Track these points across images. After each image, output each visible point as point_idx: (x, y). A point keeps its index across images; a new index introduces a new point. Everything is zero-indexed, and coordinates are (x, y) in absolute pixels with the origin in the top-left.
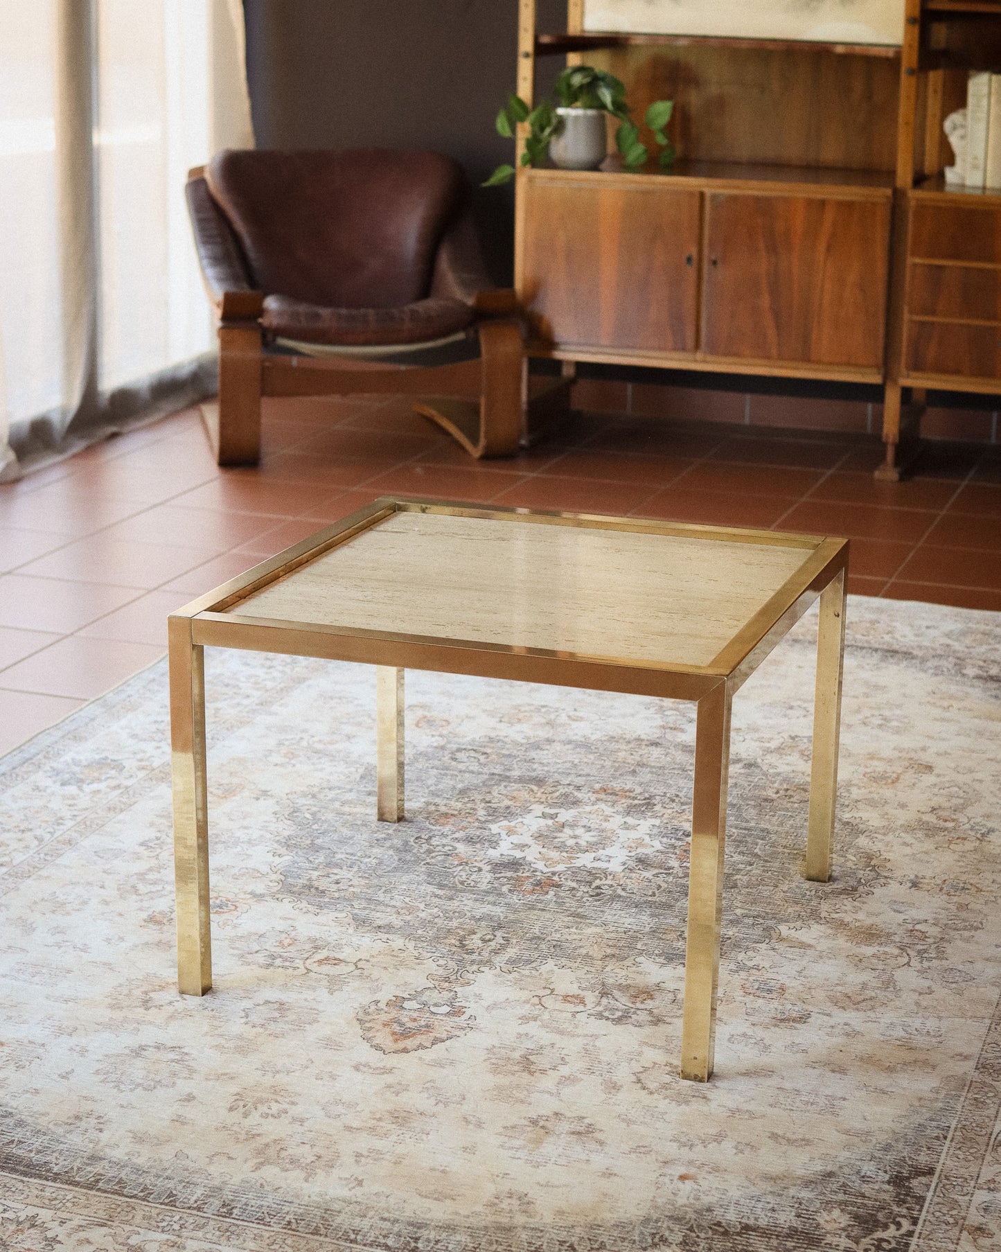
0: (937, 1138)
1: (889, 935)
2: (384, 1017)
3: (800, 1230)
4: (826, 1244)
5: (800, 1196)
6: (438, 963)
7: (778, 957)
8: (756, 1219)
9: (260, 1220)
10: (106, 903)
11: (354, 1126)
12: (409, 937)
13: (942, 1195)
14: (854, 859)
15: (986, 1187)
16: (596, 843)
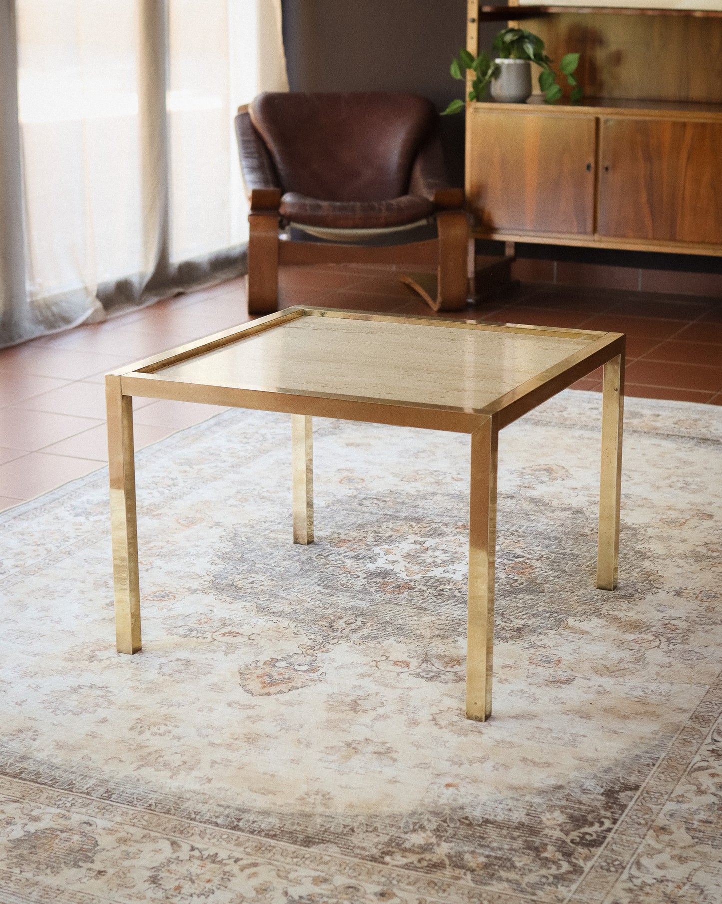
0: (648, 765)
1: (649, 627)
2: (259, 672)
3: (526, 824)
4: (543, 835)
5: (532, 801)
6: (309, 637)
7: (562, 639)
8: (495, 816)
9: (130, 803)
10: (83, 592)
11: (216, 743)
12: (293, 620)
13: (640, 804)
14: (637, 575)
15: (675, 800)
16: (448, 561)
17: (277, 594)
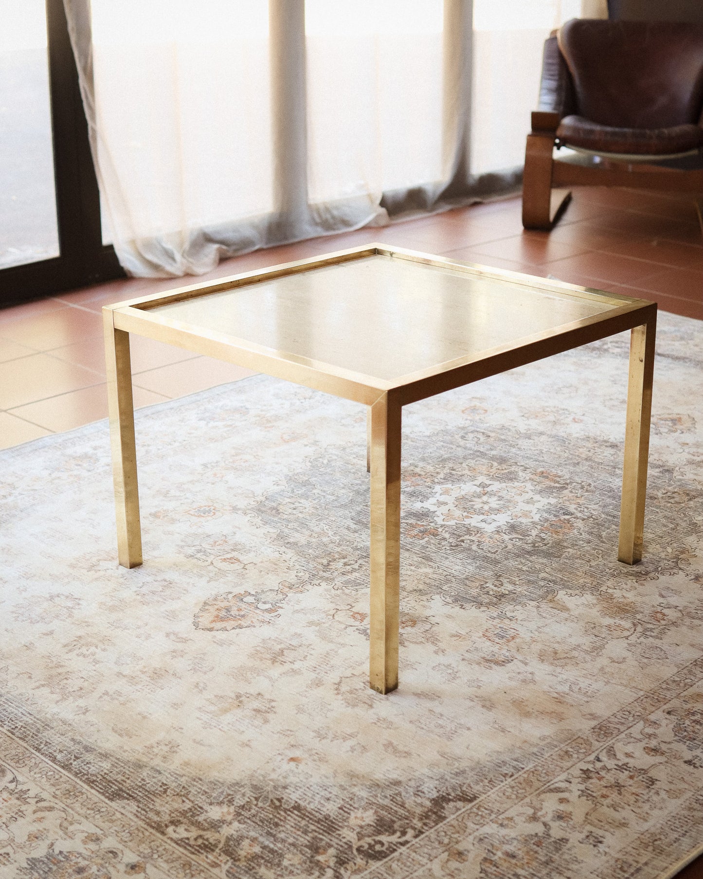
0: (505, 775)
1: (636, 612)
2: (223, 604)
4: (337, 834)
5: (358, 794)
6: (298, 574)
8: (309, 803)
11: (124, 673)
13: (460, 820)
14: (670, 551)
15: (500, 822)
16: (496, 509)
17: (307, 523)
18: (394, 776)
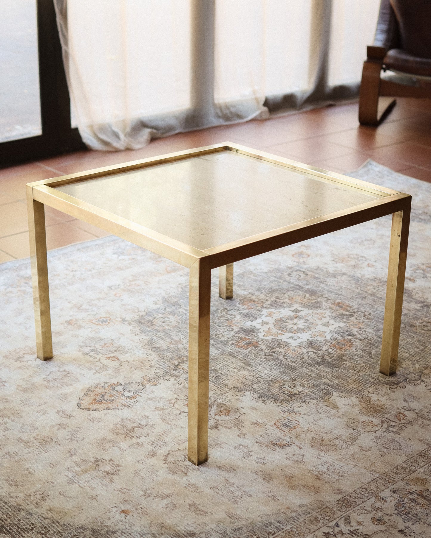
1: (385, 412)
2: (100, 391)
6: (156, 371)
7: (314, 410)
11: (23, 439)
14: (417, 367)
16: (301, 329)
17: (170, 333)
18: (191, 529)
